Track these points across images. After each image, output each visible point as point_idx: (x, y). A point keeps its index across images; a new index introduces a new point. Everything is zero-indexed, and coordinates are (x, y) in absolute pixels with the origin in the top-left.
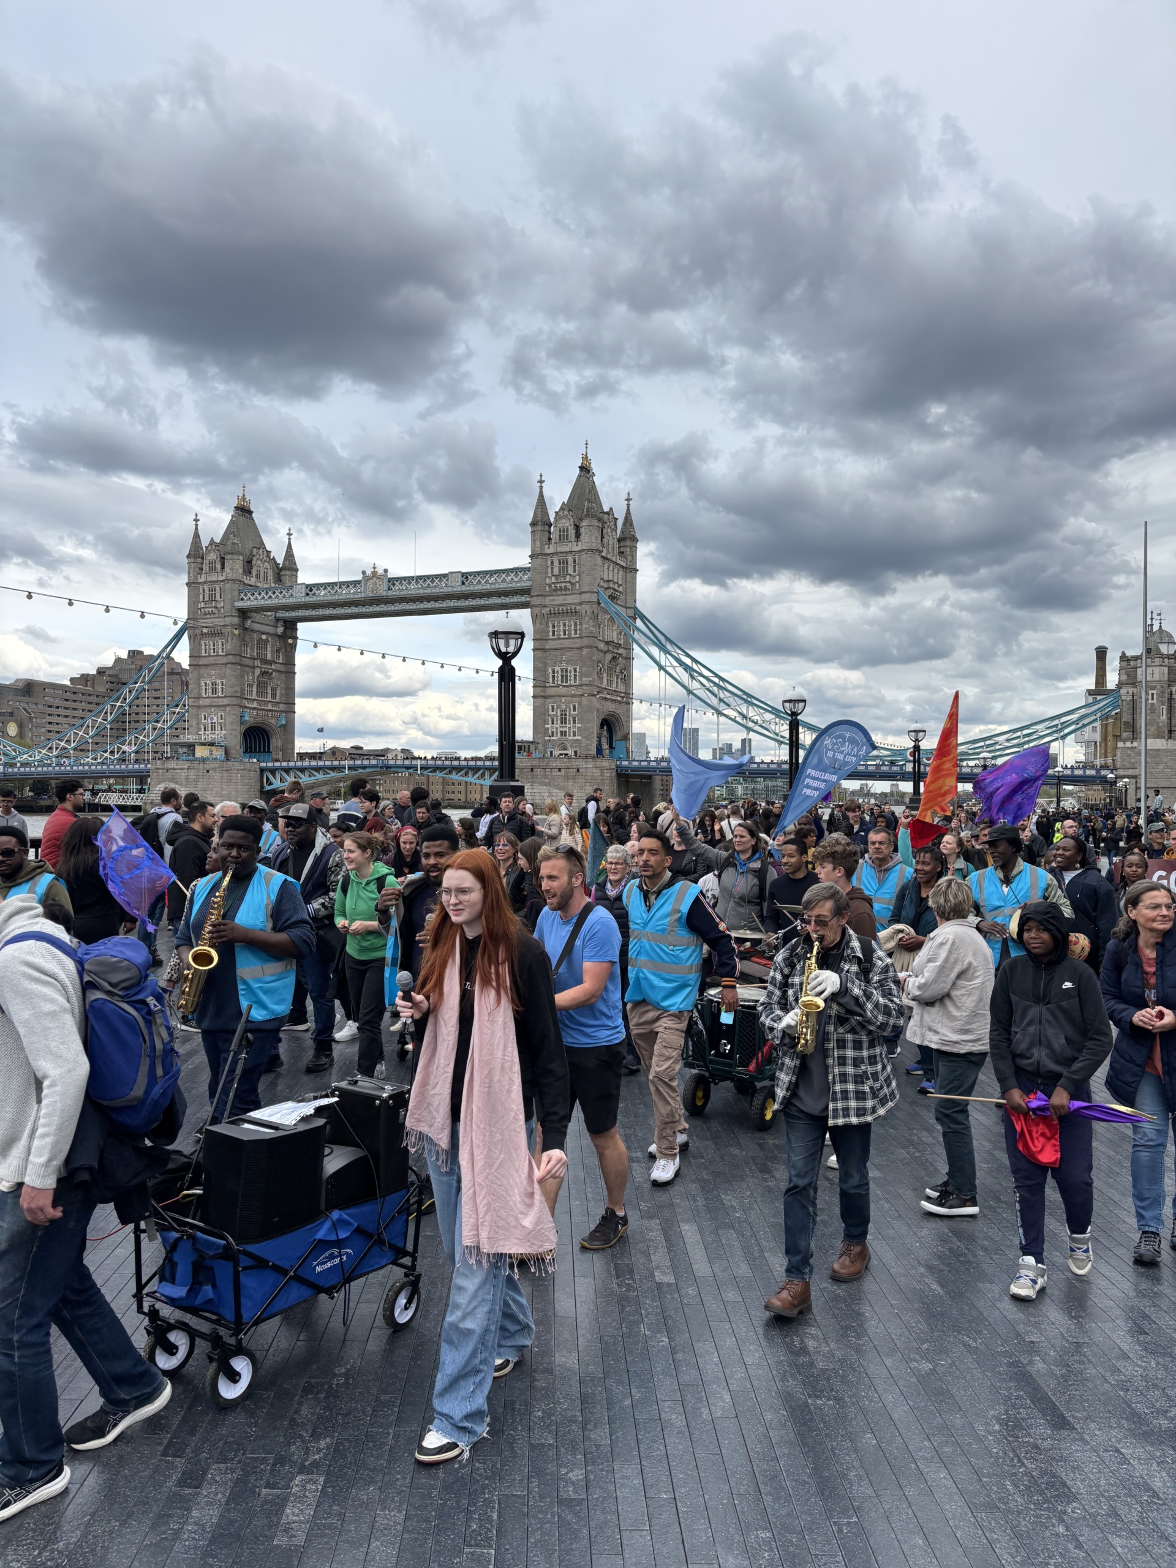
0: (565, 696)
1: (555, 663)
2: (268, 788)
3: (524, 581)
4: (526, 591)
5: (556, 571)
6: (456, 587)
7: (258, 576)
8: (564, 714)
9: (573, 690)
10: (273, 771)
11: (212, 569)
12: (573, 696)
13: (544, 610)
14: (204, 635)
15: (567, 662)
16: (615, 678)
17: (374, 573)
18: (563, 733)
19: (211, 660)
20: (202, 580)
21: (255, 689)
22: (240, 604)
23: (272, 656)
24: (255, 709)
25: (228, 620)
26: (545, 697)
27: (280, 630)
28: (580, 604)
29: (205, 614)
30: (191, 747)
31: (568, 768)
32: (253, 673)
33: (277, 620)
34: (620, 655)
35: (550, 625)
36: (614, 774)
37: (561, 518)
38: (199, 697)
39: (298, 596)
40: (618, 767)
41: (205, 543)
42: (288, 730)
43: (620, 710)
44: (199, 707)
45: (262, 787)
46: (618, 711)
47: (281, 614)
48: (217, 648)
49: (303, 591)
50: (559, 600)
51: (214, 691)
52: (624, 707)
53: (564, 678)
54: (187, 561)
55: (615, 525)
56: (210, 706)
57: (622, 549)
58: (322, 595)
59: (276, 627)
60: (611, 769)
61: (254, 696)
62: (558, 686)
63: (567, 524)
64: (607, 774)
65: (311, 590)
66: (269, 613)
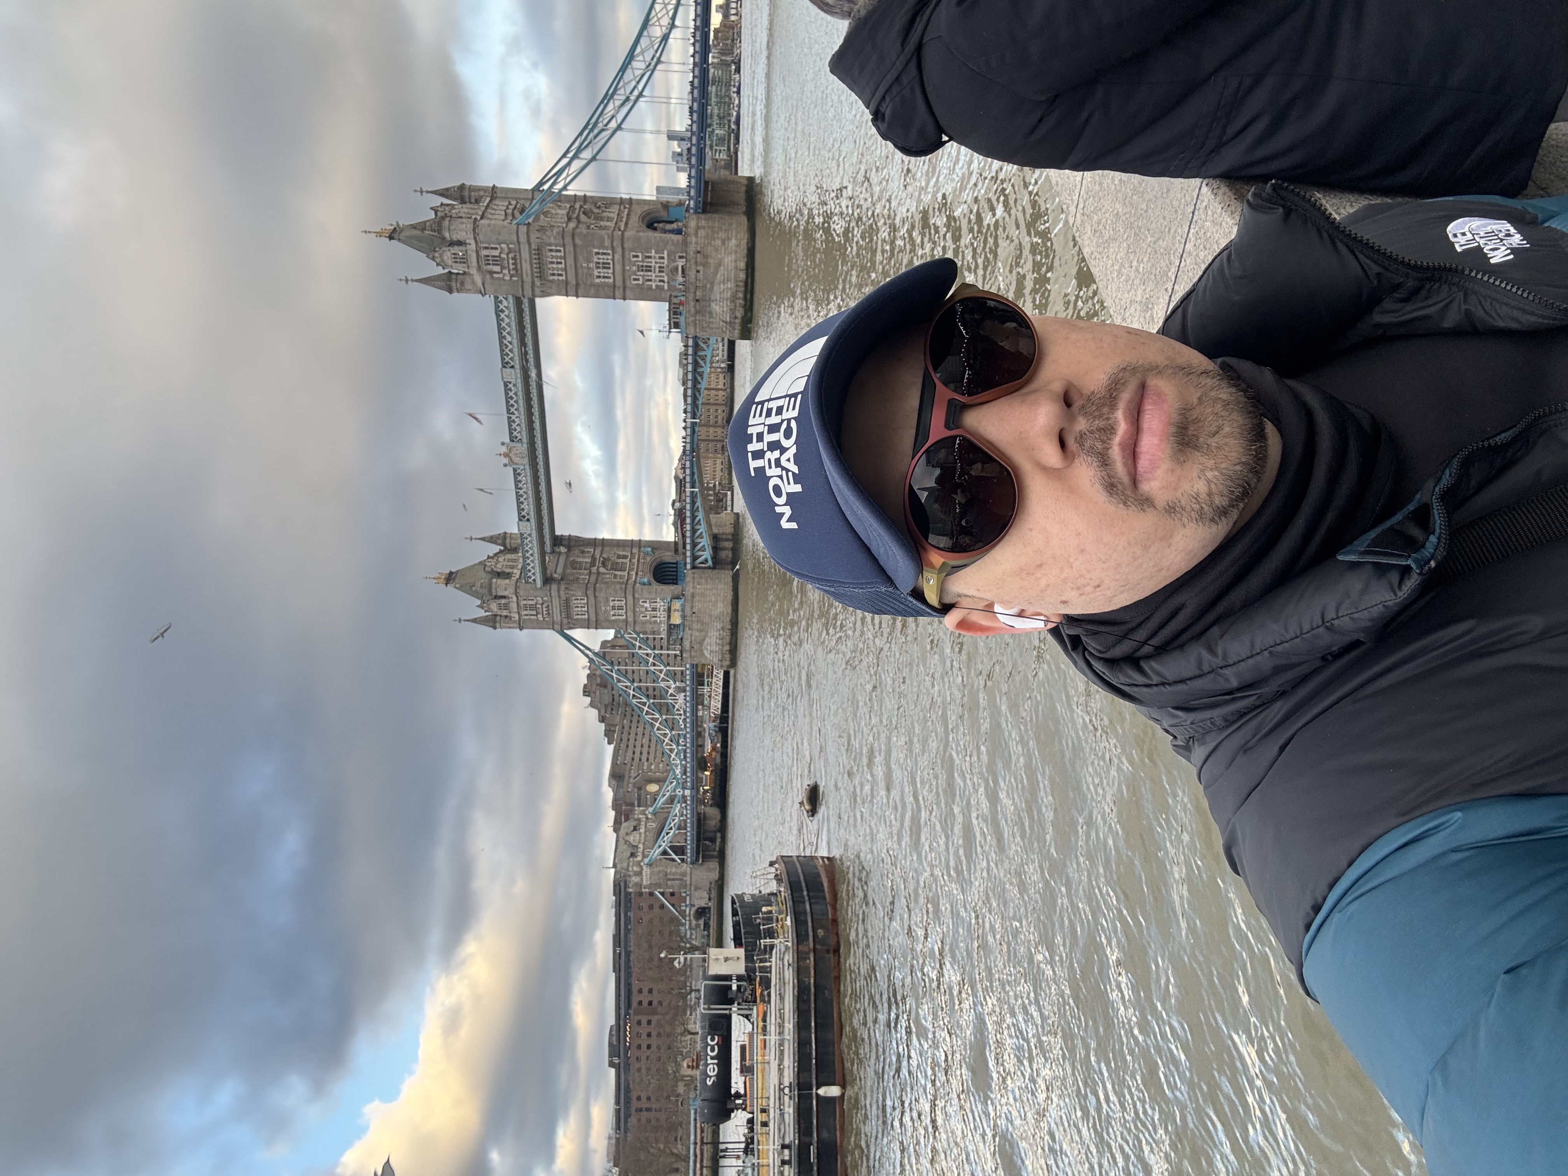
0: (624, 266)
1: (591, 275)
2: (710, 563)
3: (508, 304)
4: (518, 302)
5: (497, 269)
6: (514, 376)
7: (513, 567)
8: (641, 268)
9: (618, 257)
10: (695, 558)
12: (623, 257)
13: (538, 283)
14: (569, 616)
15: (589, 261)
16: (605, 214)
17: (506, 455)
18: (661, 269)
19: (592, 611)
20: (517, 616)
21: (618, 573)
22: (539, 583)
23: (588, 557)
24: (637, 574)
25: (554, 593)
26: (624, 288)
27: (563, 549)
28: (530, 244)
29: (549, 614)
30: (671, 628)
31: (696, 262)
33: (553, 552)
34: (581, 207)
35: (551, 278)
36: (703, 216)
37: (443, 261)
38: (626, 621)
39: (530, 528)
40: (696, 212)
41: (482, 613)
42: (656, 546)
43: (638, 211)
44: (635, 622)
45: (709, 568)
46: (639, 213)
47: (548, 548)
48: (580, 605)
49: (524, 524)
50: (526, 267)
51: (620, 608)
52: (634, 207)
53: (605, 266)
54: (499, 630)
55: (448, 205)
56: (634, 612)
57: (473, 200)
58: (529, 507)
59: (560, 553)
60: (698, 219)
61: (625, 574)
63: (448, 255)
64: (703, 223)
65: (524, 517)
66: (547, 558)
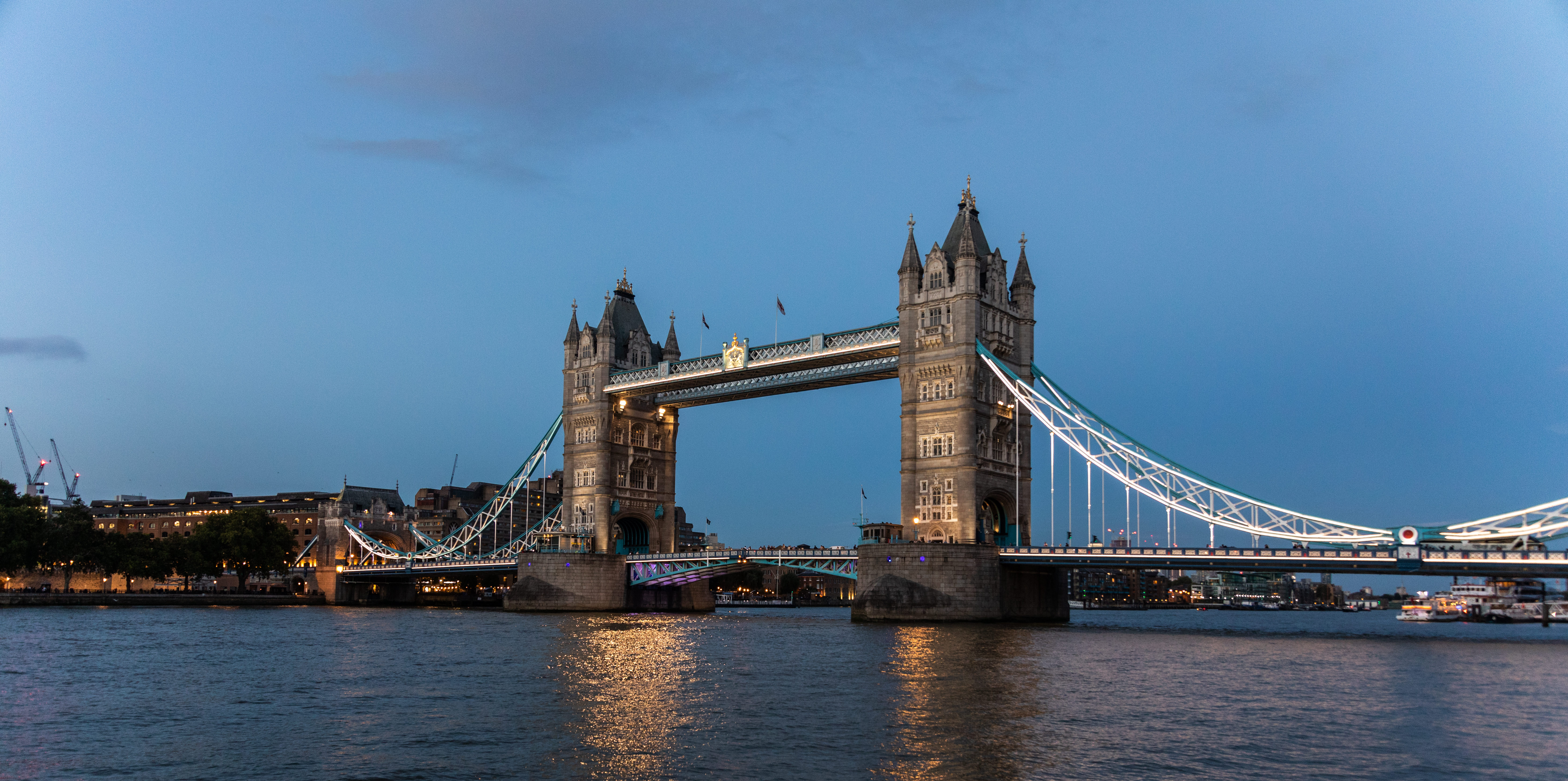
8: (937, 492)
9: (947, 462)
11: (586, 354)
20: (577, 366)
21: (628, 478)
22: (608, 389)
23: (650, 444)
24: (627, 499)
32: (627, 461)
41: (581, 327)
46: (1009, 489)
52: (1019, 484)
54: (565, 344)
57: (1015, 298)
61: (628, 486)
62: (930, 457)
63: (939, 266)
